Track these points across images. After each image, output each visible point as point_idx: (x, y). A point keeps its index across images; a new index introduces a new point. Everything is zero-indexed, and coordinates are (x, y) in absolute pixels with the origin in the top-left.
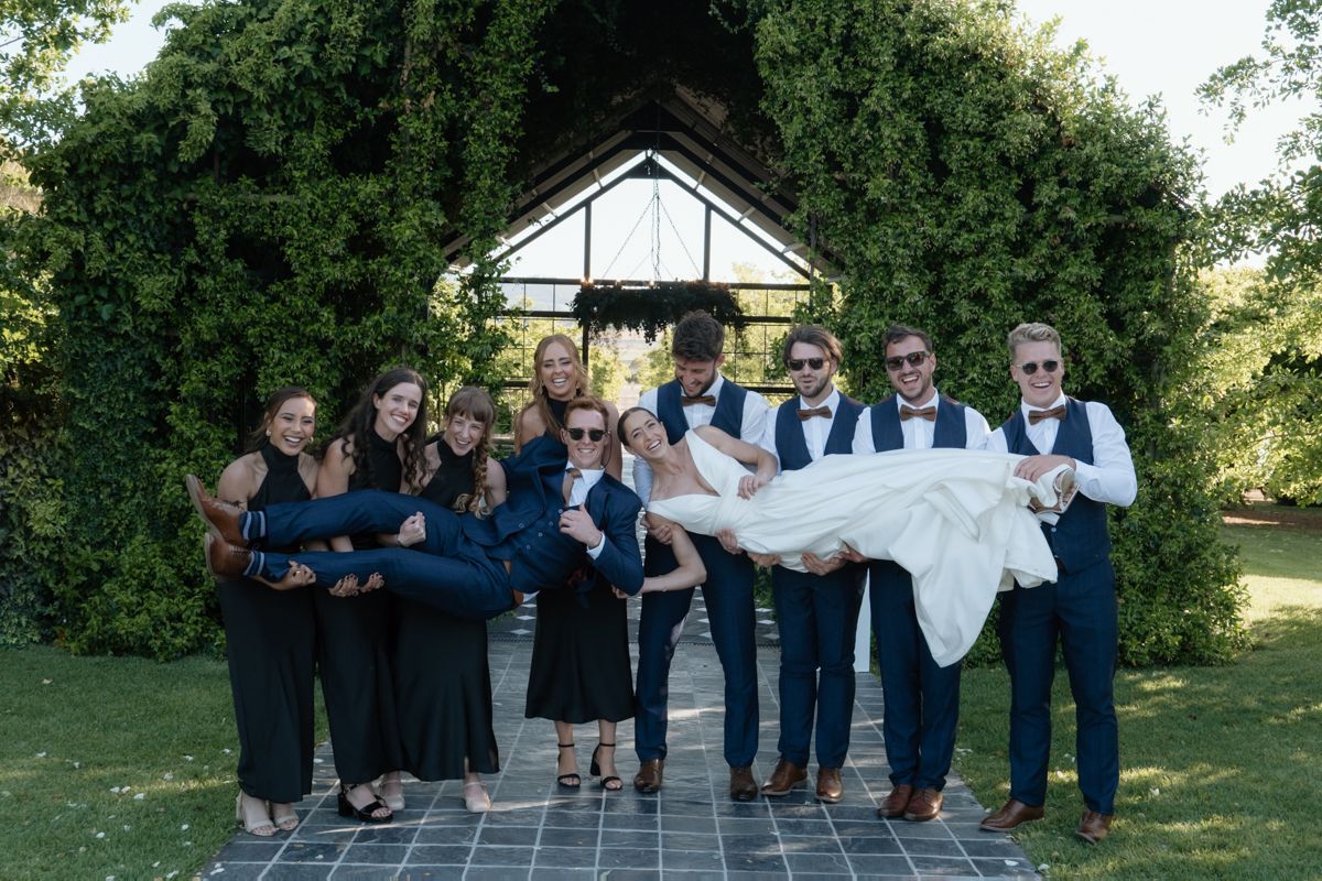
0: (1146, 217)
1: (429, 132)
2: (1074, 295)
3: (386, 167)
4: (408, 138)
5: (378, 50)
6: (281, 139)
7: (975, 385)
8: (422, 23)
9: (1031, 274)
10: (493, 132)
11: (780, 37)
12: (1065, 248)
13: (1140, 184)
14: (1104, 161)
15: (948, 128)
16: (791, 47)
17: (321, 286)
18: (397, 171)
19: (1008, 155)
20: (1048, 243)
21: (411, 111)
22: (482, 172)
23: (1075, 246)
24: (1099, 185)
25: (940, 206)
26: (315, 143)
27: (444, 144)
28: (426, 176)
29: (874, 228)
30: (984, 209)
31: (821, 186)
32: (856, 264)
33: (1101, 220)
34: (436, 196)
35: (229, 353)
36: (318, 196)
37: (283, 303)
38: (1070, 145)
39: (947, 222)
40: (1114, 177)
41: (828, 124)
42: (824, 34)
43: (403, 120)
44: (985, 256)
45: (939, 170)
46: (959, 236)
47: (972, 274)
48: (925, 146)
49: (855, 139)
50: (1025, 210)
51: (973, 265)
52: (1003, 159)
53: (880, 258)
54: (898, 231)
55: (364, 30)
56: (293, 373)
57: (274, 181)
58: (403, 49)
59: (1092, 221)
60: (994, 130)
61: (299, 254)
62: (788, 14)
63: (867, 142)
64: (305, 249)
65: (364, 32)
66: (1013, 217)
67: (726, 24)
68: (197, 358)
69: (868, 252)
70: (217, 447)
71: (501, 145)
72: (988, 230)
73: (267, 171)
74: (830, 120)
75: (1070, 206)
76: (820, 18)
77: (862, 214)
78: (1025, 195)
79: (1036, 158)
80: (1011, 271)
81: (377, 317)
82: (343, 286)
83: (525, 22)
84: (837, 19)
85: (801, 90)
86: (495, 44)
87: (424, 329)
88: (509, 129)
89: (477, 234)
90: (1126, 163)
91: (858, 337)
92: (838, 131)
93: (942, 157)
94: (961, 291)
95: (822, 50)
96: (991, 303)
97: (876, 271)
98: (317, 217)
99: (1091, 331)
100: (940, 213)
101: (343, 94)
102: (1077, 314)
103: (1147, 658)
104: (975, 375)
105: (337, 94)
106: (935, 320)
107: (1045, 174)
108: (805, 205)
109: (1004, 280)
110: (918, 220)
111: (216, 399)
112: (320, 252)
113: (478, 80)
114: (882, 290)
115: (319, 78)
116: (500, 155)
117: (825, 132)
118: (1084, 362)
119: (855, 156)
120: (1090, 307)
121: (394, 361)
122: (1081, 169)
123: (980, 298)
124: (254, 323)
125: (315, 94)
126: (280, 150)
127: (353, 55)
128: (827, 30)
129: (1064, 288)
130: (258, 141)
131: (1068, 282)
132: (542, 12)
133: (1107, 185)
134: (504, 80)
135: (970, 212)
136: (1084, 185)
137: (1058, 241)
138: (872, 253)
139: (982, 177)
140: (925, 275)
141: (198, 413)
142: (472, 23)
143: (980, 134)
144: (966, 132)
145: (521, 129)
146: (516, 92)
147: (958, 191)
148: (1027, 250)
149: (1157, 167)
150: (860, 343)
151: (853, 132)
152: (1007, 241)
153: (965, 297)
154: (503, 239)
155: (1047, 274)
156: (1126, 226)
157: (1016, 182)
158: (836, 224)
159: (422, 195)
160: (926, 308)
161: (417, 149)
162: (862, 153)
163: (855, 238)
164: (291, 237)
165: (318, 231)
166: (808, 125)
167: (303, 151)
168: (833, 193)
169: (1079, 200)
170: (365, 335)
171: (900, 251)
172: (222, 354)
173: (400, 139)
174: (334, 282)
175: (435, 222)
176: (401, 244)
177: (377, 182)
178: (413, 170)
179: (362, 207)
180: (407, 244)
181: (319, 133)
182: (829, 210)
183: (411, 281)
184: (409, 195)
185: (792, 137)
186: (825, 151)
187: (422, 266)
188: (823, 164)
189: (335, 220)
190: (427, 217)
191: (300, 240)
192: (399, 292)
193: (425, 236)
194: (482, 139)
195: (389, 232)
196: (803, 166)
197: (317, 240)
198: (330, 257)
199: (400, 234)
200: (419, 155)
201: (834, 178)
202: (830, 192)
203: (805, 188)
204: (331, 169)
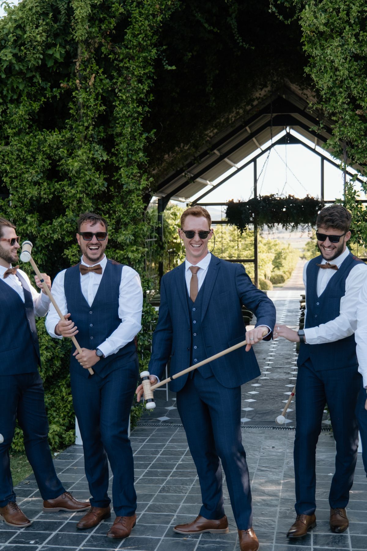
1: (92, 100)
3: (67, 124)
4: (81, 106)
5: (57, 50)
6: (1, 110)
8: (81, 29)
10: (132, 98)
11: (315, 20)
16: (322, 27)
17: (27, 201)
18: (74, 127)
21: (81, 88)
22: (125, 124)
26: (20, 112)
27: (103, 108)
28: (91, 128)
31: (348, 120)
34: (101, 142)
36: (25, 145)
41: (351, 78)
42: (346, 18)
43: (76, 93)
55: (48, 37)
57: (1, 137)
58: (76, 49)
61: (12, 182)
62: (320, 6)
64: (16, 177)
65: (47, 38)
67: (281, 17)
71: (138, 106)
74: (351, 75)
76: (342, 7)
81: (60, 220)
82: (42, 201)
83: (149, 25)
84: (353, 7)
85: (331, 55)
86: (131, 41)
88: (142, 96)
89: (124, 164)
92: (358, 82)
95: (345, 29)
98: (24, 157)
101: (38, 79)
105: (35, 80)
108: (336, 132)
112: (26, 180)
113: (121, 65)
115: (20, 69)
116: (137, 112)
117: (348, 83)
125: (20, 80)
127: (41, 54)
128: (348, 15)
132: (159, 18)
134: (137, 64)
142: (115, 28)
145: (152, 95)
146: (147, 71)
154: (208, 182)
158: (358, 146)
159: (89, 140)
161: (85, 111)
164: (6, 171)
165: (23, 167)
166: (337, 79)
167: (14, 116)
168: (356, 124)
170: (54, 231)
173: (75, 106)
174: (34, 198)
175: (101, 159)
176: (74, 172)
177: (60, 134)
178: (83, 125)
179: (51, 150)
180: (78, 172)
181: (24, 105)
182: (354, 136)
183: (81, 196)
184: (81, 141)
185: (325, 88)
186: (349, 96)
187: (89, 186)
188: (348, 104)
189: (35, 160)
190: (93, 155)
191: (12, 173)
192: (75, 203)
193: (90, 167)
194: (125, 103)
195: (67, 165)
196: (334, 107)
197: (23, 173)
198: (30, 182)
199: (73, 165)
200: (87, 115)
201: (356, 114)
202: (354, 124)
203: (336, 122)
204: (34, 128)
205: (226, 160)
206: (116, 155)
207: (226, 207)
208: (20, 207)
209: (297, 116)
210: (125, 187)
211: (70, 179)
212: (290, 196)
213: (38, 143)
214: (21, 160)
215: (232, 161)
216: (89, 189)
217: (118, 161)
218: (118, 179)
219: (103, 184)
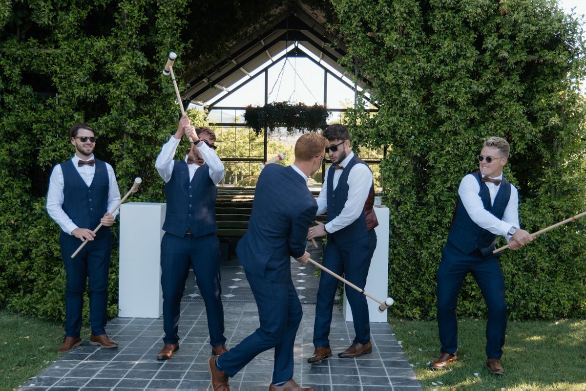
0: (548, 55)
1: (136, 12)
2: (507, 102)
3: (112, 32)
4: (125, 16)
6: (51, 16)
7: (450, 154)
9: (481, 90)
10: (173, 12)
12: (502, 75)
13: (546, 36)
14: (525, 22)
15: (433, 6)
17: (74, 100)
18: (119, 35)
19: (468, 20)
20: (492, 71)
22: (166, 34)
23: (508, 74)
24: (521, 37)
25: (429, 51)
26: (70, 19)
27: (146, 19)
28: (134, 36)
29: (391, 64)
30: (454, 51)
31: (360, 41)
32: (380, 86)
33: (523, 58)
34: (142, 49)
35: (24, 139)
36: (73, 49)
37: (54, 110)
38: (505, 14)
39: (433, 60)
40: (531, 32)
41: (364, 4)
43: (121, 5)
44: (455, 79)
45: (429, 30)
46: (439, 67)
47: (447, 90)
48: (420, 16)
49: (379, 13)
50: (478, 53)
51: (448, 85)
52: (465, 22)
53: (394, 81)
54: (405, 65)
56: (60, 149)
57: (50, 41)
59: (518, 58)
60: (460, 6)
61: (61, 82)
63: (386, 14)
64: (65, 78)
66: (472, 56)
68: (6, 142)
69: (386, 78)
70: (17, 192)
71: (177, 19)
72: (457, 64)
73: (44, 35)
75: (504, 50)
77: (383, 57)
78: (478, 44)
79: (485, 22)
80: (470, 88)
81: (105, 118)
82: (88, 100)
87: (133, 124)
88: (181, 10)
90: (538, 24)
91: (381, 127)
92: (370, 9)
93: (429, 23)
94: (441, 100)
96: (459, 107)
97: (391, 89)
98: (72, 60)
99: (518, 122)
100: (429, 55)
102: (509, 113)
103: (552, 314)
104: (450, 149)
106: (426, 117)
107: (490, 31)
108: (350, 51)
109: (466, 93)
110: (416, 60)
111: (17, 164)
112: (74, 81)
114: (396, 100)
116: (176, 24)
117: (362, 9)
118: (514, 141)
119: (379, 23)
120: (517, 109)
121: (118, 142)
122: (511, 28)
123: (452, 104)
124: (38, 121)
126: (50, 23)
129: (501, 97)
130: (38, 18)
131: (504, 94)
133: (526, 36)
135: (446, 54)
136: (512, 37)
137: (498, 70)
138: (389, 78)
139: (453, 33)
140: (421, 91)
141: (7, 173)
143: (452, 9)
144: (444, 7)
145: (189, 9)
147: (439, 42)
148: (480, 77)
149: (557, 25)
150: (382, 130)
151: (378, 8)
152: (468, 71)
153: (444, 104)
154: (224, 88)
155: (491, 90)
156: (538, 61)
157: (473, 35)
158: (368, 63)
159: (132, 48)
160: (421, 110)
161: (130, 21)
162: (383, 21)
163: (379, 71)
164: (56, 72)
165: (71, 68)
166: (352, 5)
167: (64, 22)
168: (367, 44)
169: (510, 46)
171: (405, 77)
172: (20, 139)
173: (120, 16)
174: (81, 98)
175: (142, 64)
176: (118, 75)
177: (106, 40)
178: (127, 34)
179: (97, 55)
180: (122, 75)
181: (73, 13)
182: (364, 54)
183: (125, 97)
184: (125, 48)
185: (342, 12)
186: (362, 20)
187: (132, 88)
188: (360, 27)
189: (82, 63)
190: (136, 60)
191: (61, 74)
192: (119, 103)
193: (133, 71)
194: (165, 15)
195: (113, 69)
196: (349, 29)
197: (71, 74)
198: (78, 83)
199: (118, 69)
200: (131, 25)
201: (367, 36)
202: (365, 44)
203: (351, 42)
204: (82, 34)
205: (242, 69)
206: (157, 62)
207: (244, 112)
208: (68, 106)
209: (306, 32)
210: (164, 90)
211: (114, 81)
212: (300, 103)
213: (86, 48)
214: (70, 63)
215: (246, 70)
216: (132, 91)
217: (158, 67)
218: (158, 83)
219: (145, 87)
